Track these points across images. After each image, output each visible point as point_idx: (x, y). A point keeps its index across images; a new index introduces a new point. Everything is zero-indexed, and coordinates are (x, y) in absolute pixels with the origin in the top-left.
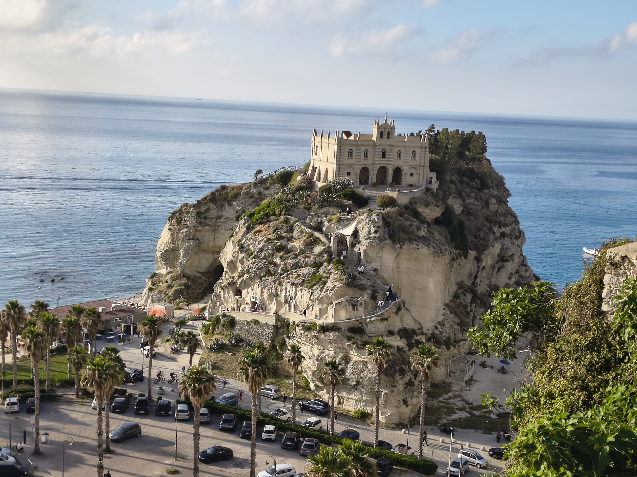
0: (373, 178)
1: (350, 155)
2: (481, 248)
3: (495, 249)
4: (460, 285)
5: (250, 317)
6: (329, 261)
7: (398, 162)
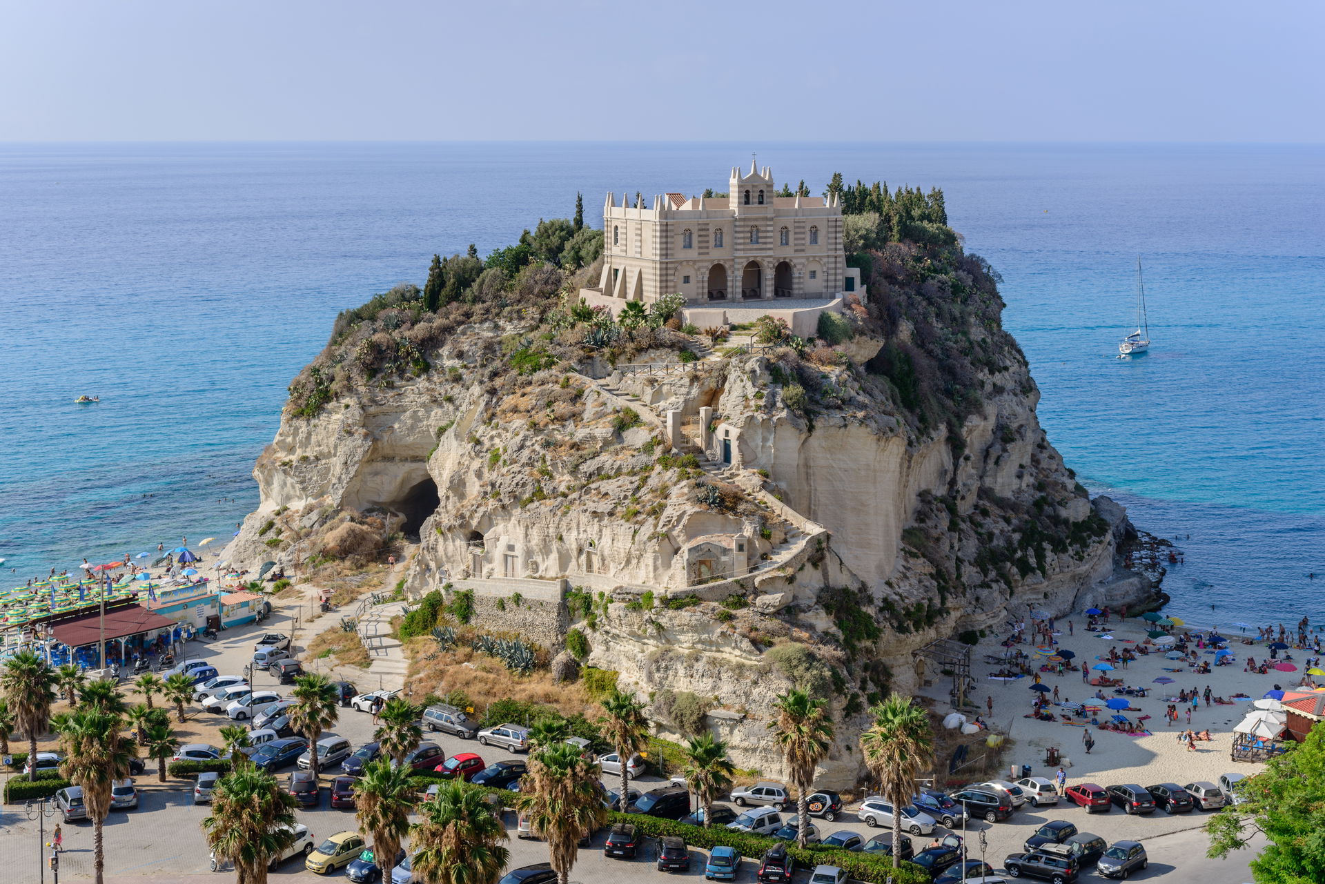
0: (735, 286)
1: (686, 241)
3: (986, 420)
4: (925, 497)
5: (506, 588)
6: (666, 463)
7: (787, 253)
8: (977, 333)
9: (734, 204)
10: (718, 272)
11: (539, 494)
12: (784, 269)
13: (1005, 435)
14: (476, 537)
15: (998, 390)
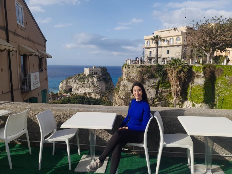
0: (94, 74)
1: (91, 70)
2: (108, 83)
3: (110, 83)
4: (106, 87)
5: (81, 93)
6: (91, 84)
7: (97, 71)
8: (109, 77)
9: (94, 68)
10: (93, 73)
11: (82, 87)
12: (97, 73)
13: (111, 84)
14: (78, 90)
15: (110, 81)
